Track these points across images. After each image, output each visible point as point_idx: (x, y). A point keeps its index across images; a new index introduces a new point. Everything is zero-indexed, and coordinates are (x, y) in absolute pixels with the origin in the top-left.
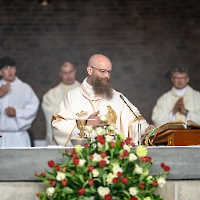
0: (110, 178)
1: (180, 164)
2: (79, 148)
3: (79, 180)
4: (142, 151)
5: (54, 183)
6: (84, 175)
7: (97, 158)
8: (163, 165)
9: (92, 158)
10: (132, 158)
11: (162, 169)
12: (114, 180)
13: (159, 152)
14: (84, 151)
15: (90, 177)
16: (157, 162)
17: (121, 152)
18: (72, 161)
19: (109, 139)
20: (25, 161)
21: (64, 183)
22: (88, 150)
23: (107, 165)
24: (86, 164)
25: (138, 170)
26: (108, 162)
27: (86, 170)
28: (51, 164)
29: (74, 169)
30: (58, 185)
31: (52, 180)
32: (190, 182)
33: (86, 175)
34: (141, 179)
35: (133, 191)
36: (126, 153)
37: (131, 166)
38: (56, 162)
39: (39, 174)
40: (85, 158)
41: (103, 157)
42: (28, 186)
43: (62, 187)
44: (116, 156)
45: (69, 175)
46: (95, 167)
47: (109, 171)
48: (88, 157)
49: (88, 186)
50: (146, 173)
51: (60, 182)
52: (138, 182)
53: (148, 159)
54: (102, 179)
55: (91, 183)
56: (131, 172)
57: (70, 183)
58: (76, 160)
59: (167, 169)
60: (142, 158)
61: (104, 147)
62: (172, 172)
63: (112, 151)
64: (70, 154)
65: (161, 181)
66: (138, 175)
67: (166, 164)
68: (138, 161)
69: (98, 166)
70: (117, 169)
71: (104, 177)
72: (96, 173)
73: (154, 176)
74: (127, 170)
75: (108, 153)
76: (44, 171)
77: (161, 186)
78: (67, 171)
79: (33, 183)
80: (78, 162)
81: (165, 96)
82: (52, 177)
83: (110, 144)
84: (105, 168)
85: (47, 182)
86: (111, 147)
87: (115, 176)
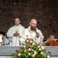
1: (54, 52)
2: (25, 46)
3: (24, 56)
4: (43, 48)
6: (26, 54)
7: (30, 49)
8: (49, 52)
10: (40, 50)
11: (49, 53)
12: (35, 56)
13: (48, 48)
14: (26, 47)
15: (28, 55)
16: (47, 51)
17: (37, 48)
18: (22, 50)
19: (33, 44)
20: (9, 50)
21: (20, 57)
22: (27, 47)
23: (33, 52)
24: (27, 51)
25: (42, 53)
26: (33, 51)
27: (27, 53)
28: (16, 51)
29: (23, 52)
31: (17, 56)
32: (57, 57)
33: (27, 54)
36: (38, 48)
37: (40, 52)
38: (18, 50)
39: (13, 54)
40: (26, 49)
44: (35, 49)
45: (22, 54)
46: (29, 52)
47: (33, 53)
48: (27, 49)
50: (44, 54)
51: (19, 56)
52: (42, 57)
53: (45, 50)
54: (31, 56)
55: (28, 57)
56: (40, 54)
57: (22, 57)
58: (24, 50)
59: (50, 53)
61: (32, 46)
62: (51, 54)
63: (34, 47)
64: (22, 48)
65: (48, 57)
66: (42, 55)
67: (50, 52)
68: (42, 51)
69: (30, 52)
70: (36, 53)
72: (29, 54)
73: (46, 55)
75: (33, 48)
76: (14, 53)
78: (21, 53)
79: (11, 56)
84: (32, 52)
85: (15, 56)
86: (34, 46)
87: (35, 55)
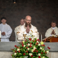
0: (33, 51)
1: (53, 47)
4: (42, 43)
5: (16, 52)
6: (25, 50)
7: (29, 45)
8: (48, 47)
9: (27, 45)
10: (39, 45)
11: (48, 48)
12: (34, 51)
16: (46, 46)
17: (36, 43)
18: (22, 46)
20: (8, 45)
22: (26, 42)
25: (41, 48)
26: (32, 46)
27: (26, 48)
28: (15, 46)
29: (22, 48)
30: (17, 52)
31: (16, 51)
32: (56, 52)
33: (26, 50)
34: (42, 51)
35: (39, 55)
36: (38, 44)
37: (39, 47)
38: (17, 46)
39: (12, 49)
41: (31, 44)
42: (9, 53)
43: (19, 53)
44: (34, 44)
46: (28, 47)
48: (26, 44)
49: (26, 53)
50: (43, 49)
53: (44, 45)
54: (30, 51)
55: (27, 52)
56: (39, 49)
57: (21, 52)
60: (42, 45)
61: (31, 42)
64: (21, 43)
65: (48, 52)
66: (41, 50)
68: (41, 46)
70: (35, 48)
71: (31, 50)
73: (46, 50)
74: (38, 48)
75: (32, 43)
76: (13, 48)
77: (48, 53)
78: (20, 48)
80: (23, 46)
81: (49, 29)
82: (16, 50)
83: (33, 41)
84: (31, 48)
85: (14, 52)
86: (33, 42)
87: (34, 50)
